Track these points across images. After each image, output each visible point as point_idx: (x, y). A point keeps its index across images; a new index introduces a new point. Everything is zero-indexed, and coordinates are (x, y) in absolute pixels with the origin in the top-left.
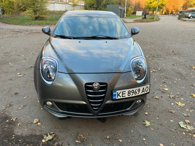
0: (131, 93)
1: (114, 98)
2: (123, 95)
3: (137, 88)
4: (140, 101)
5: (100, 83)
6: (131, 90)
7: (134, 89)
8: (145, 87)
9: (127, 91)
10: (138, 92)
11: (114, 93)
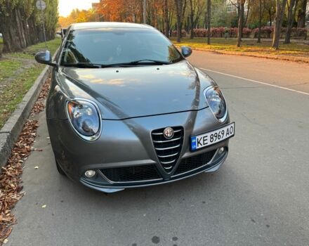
0: (214, 138)
1: (193, 147)
2: (205, 142)
3: (221, 130)
4: (222, 149)
5: (174, 128)
6: (213, 133)
7: (217, 131)
8: (229, 127)
9: (209, 135)
10: (222, 135)
11: (193, 141)
